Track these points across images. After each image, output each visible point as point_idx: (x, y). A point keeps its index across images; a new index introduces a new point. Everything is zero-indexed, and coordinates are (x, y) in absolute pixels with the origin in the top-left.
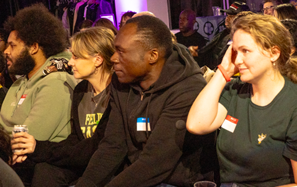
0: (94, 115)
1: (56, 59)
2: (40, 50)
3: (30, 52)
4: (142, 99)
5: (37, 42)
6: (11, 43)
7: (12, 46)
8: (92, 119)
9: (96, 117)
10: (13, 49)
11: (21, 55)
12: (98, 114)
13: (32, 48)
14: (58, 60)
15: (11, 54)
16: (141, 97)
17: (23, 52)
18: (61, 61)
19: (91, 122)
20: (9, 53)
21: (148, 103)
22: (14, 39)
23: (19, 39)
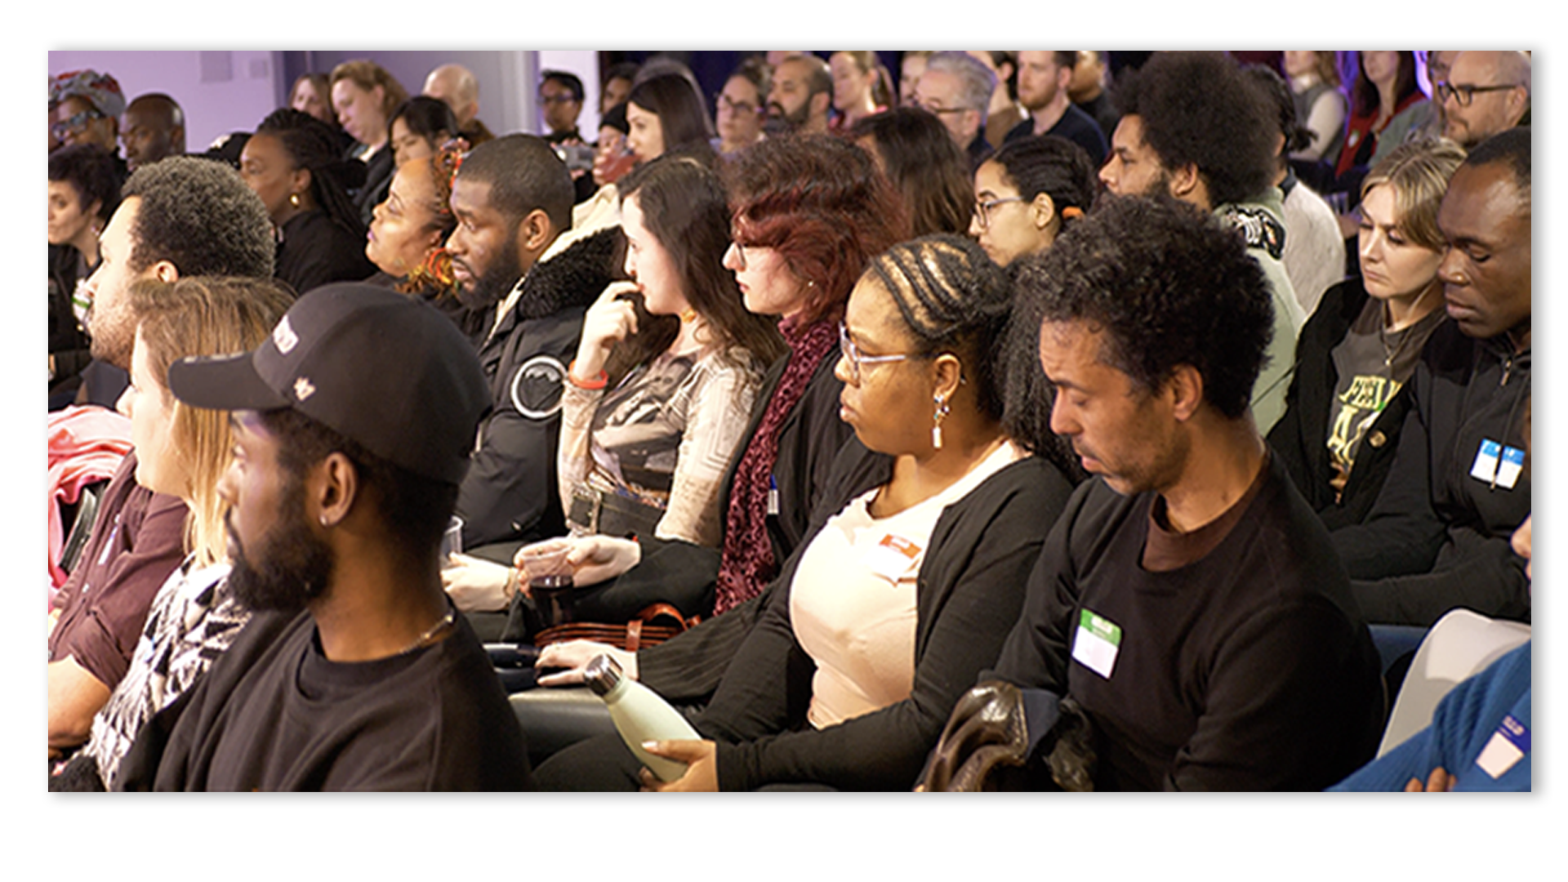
0: (1382, 381)
1: (1241, 211)
2: (1200, 183)
3: (1173, 185)
4: (1504, 382)
5: (1196, 162)
6: (1122, 151)
7: (1125, 162)
8: (1371, 392)
9: (1386, 388)
10: (1125, 173)
11: (1148, 191)
12: (1393, 384)
13: (1180, 176)
14: (1249, 215)
15: (1117, 183)
16: (1501, 377)
17: (1155, 185)
18: (1257, 218)
19: (1360, 400)
20: (1112, 180)
21: (1513, 402)
22: (1132, 141)
23: (1148, 147)
